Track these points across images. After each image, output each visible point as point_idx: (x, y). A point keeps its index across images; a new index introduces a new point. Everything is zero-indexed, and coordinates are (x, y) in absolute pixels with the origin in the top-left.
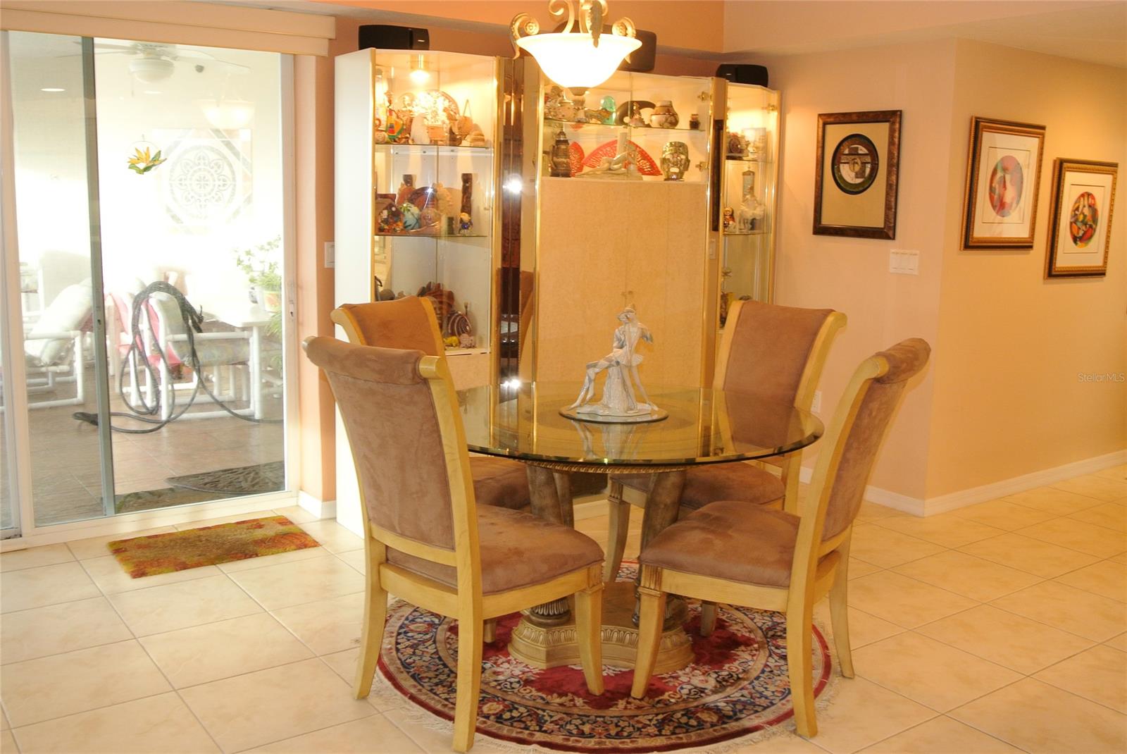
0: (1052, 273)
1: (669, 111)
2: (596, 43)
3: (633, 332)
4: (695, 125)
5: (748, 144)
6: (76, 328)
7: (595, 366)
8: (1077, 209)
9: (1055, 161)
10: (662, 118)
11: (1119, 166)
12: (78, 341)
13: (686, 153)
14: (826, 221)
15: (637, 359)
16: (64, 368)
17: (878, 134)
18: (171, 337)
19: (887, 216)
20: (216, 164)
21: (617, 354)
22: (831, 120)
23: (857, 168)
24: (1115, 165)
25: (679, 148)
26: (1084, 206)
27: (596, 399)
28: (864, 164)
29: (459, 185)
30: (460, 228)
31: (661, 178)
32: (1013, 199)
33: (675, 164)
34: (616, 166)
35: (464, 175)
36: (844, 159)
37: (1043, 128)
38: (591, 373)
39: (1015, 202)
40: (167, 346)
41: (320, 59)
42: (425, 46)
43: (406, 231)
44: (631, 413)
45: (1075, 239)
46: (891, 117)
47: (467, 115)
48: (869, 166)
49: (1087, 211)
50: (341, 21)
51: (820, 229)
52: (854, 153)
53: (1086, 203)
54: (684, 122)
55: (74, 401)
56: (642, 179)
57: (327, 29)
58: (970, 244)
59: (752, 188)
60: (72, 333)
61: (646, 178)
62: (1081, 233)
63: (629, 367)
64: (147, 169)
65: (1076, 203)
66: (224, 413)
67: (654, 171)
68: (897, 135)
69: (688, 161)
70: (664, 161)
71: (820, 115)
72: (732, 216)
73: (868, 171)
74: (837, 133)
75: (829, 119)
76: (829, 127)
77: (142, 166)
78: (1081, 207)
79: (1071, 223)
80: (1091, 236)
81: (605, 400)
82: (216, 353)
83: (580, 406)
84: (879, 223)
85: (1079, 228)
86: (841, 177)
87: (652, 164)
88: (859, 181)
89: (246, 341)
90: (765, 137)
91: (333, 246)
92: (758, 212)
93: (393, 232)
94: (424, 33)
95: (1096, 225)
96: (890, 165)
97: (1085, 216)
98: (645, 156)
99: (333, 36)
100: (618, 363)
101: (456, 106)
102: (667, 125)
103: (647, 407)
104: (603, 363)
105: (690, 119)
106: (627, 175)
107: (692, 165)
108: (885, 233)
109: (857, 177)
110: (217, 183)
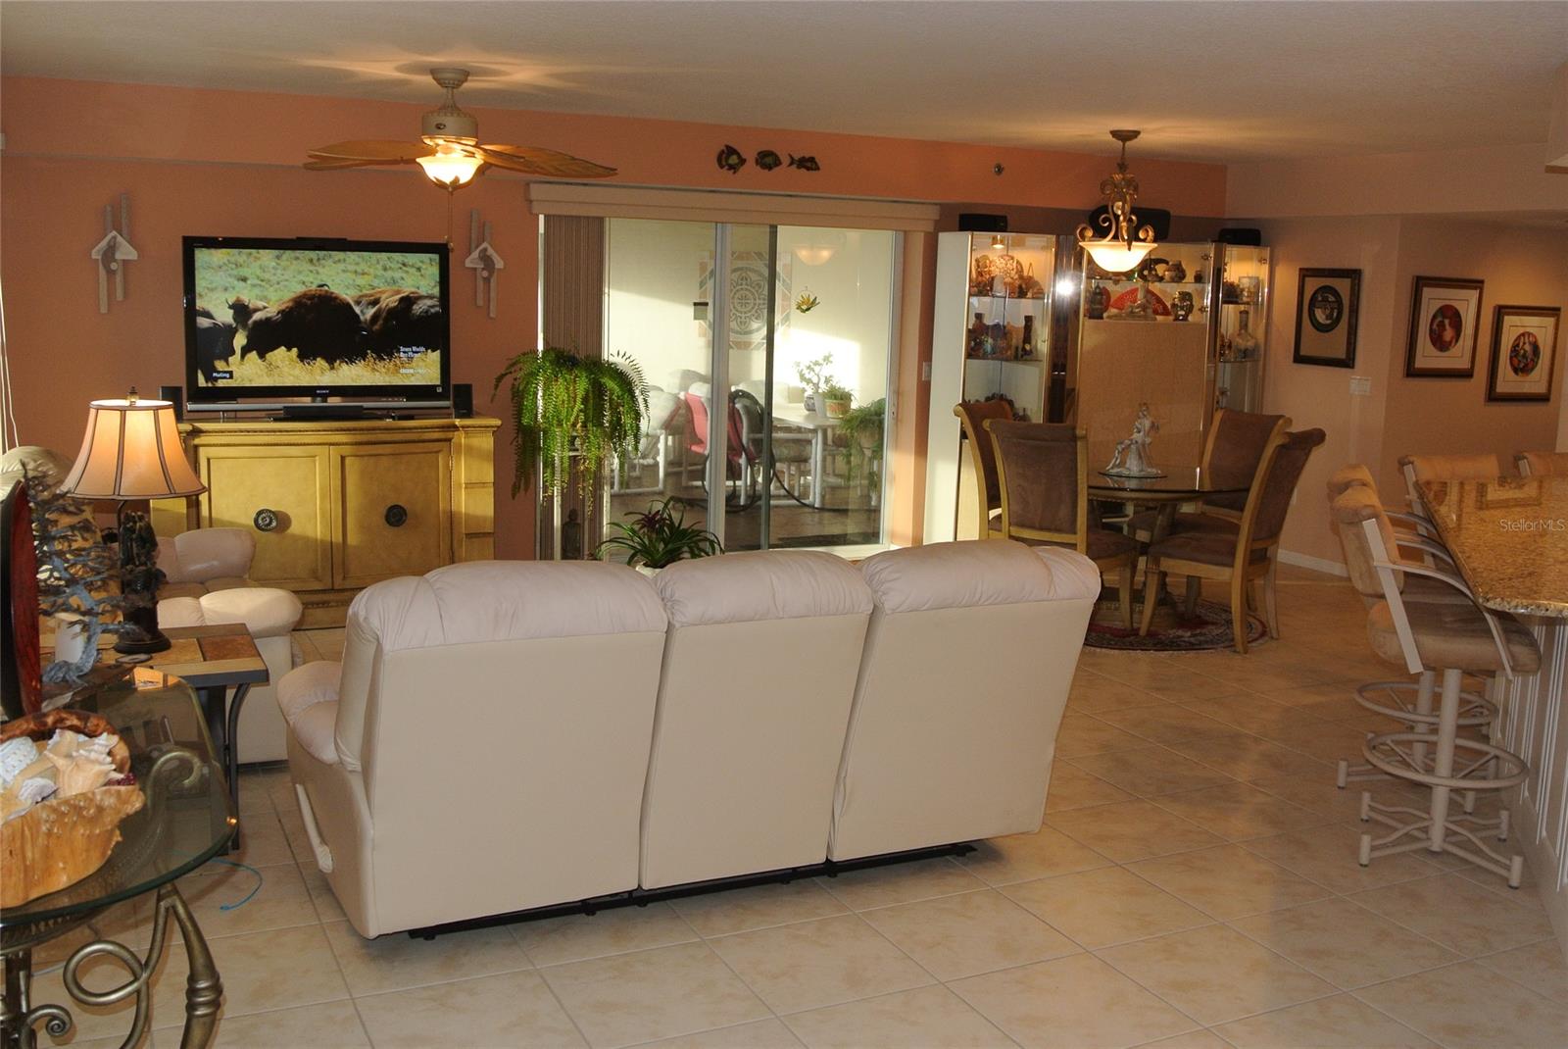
0: (1493, 397)
1: (1178, 269)
2: (1129, 249)
3: (1147, 423)
4: (1199, 279)
5: (1242, 290)
6: (661, 428)
7: (1122, 443)
8: (1518, 345)
9: (1495, 308)
10: (1173, 274)
11: (1562, 310)
12: (662, 438)
13: (1191, 301)
14: (1303, 352)
15: (1148, 440)
16: (650, 461)
17: (1343, 286)
18: (751, 436)
19: (1348, 349)
20: (758, 284)
21: (1136, 436)
22: (1309, 273)
23: (1328, 312)
24: (1558, 309)
25: (1186, 296)
26: (1524, 343)
27: (1122, 464)
28: (1332, 309)
29: (1022, 323)
30: (1023, 353)
31: (1171, 318)
32: (1452, 338)
33: (1182, 309)
34: (1137, 310)
35: (1026, 317)
36: (1317, 304)
37: (1482, 282)
38: (1120, 448)
39: (1454, 341)
40: (748, 443)
41: (927, 234)
42: (1003, 230)
43: (984, 357)
44: (1143, 473)
45: (1516, 370)
46: (1354, 275)
47: (1031, 274)
48: (1336, 311)
49: (1527, 347)
50: (945, 209)
51: (1299, 359)
52: (1325, 300)
53: (1527, 340)
54: (1190, 277)
55: (656, 489)
56: (1156, 319)
57: (933, 213)
58: (1412, 372)
59: (1246, 325)
60: (658, 431)
61: (1160, 318)
62: (1521, 366)
63: (1143, 445)
64: (808, 309)
65: (1516, 340)
66: (794, 502)
67: (1166, 312)
68: (1356, 288)
69: (1192, 306)
70: (1174, 305)
71: (1301, 269)
72: (1230, 347)
73: (1335, 314)
74: (1313, 284)
75: (1305, 274)
76: (1307, 279)
77: (804, 307)
78: (1521, 344)
79: (1511, 358)
80: (1533, 369)
81: (1127, 465)
82: (785, 451)
83: (1112, 468)
84: (1341, 354)
85: (1520, 361)
86: (1316, 319)
87: (1165, 307)
88: (1328, 322)
89: (809, 442)
90: (1258, 284)
91: (930, 366)
92: (1250, 344)
93: (977, 357)
94: (1004, 219)
95: (1538, 358)
96: (1351, 311)
97: (1525, 351)
98: (1159, 300)
99: (938, 218)
100: (1137, 442)
101: (1022, 267)
102: (1176, 279)
103: (1154, 471)
104: (1127, 442)
105: (1194, 274)
106: (1145, 317)
107: (1195, 309)
108: (1347, 362)
109: (1327, 319)
110: (758, 301)
